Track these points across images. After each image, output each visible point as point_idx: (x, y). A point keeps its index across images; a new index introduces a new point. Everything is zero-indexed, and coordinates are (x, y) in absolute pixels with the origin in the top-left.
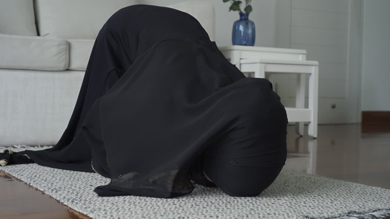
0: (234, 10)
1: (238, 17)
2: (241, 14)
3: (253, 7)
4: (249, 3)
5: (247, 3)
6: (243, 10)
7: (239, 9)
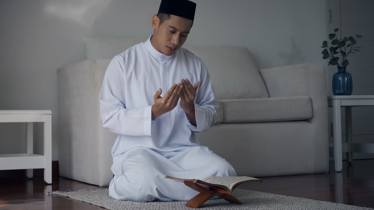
0: (333, 65)
1: (337, 71)
2: (339, 68)
3: (349, 61)
4: (345, 58)
5: (343, 58)
6: (340, 64)
7: (337, 64)
